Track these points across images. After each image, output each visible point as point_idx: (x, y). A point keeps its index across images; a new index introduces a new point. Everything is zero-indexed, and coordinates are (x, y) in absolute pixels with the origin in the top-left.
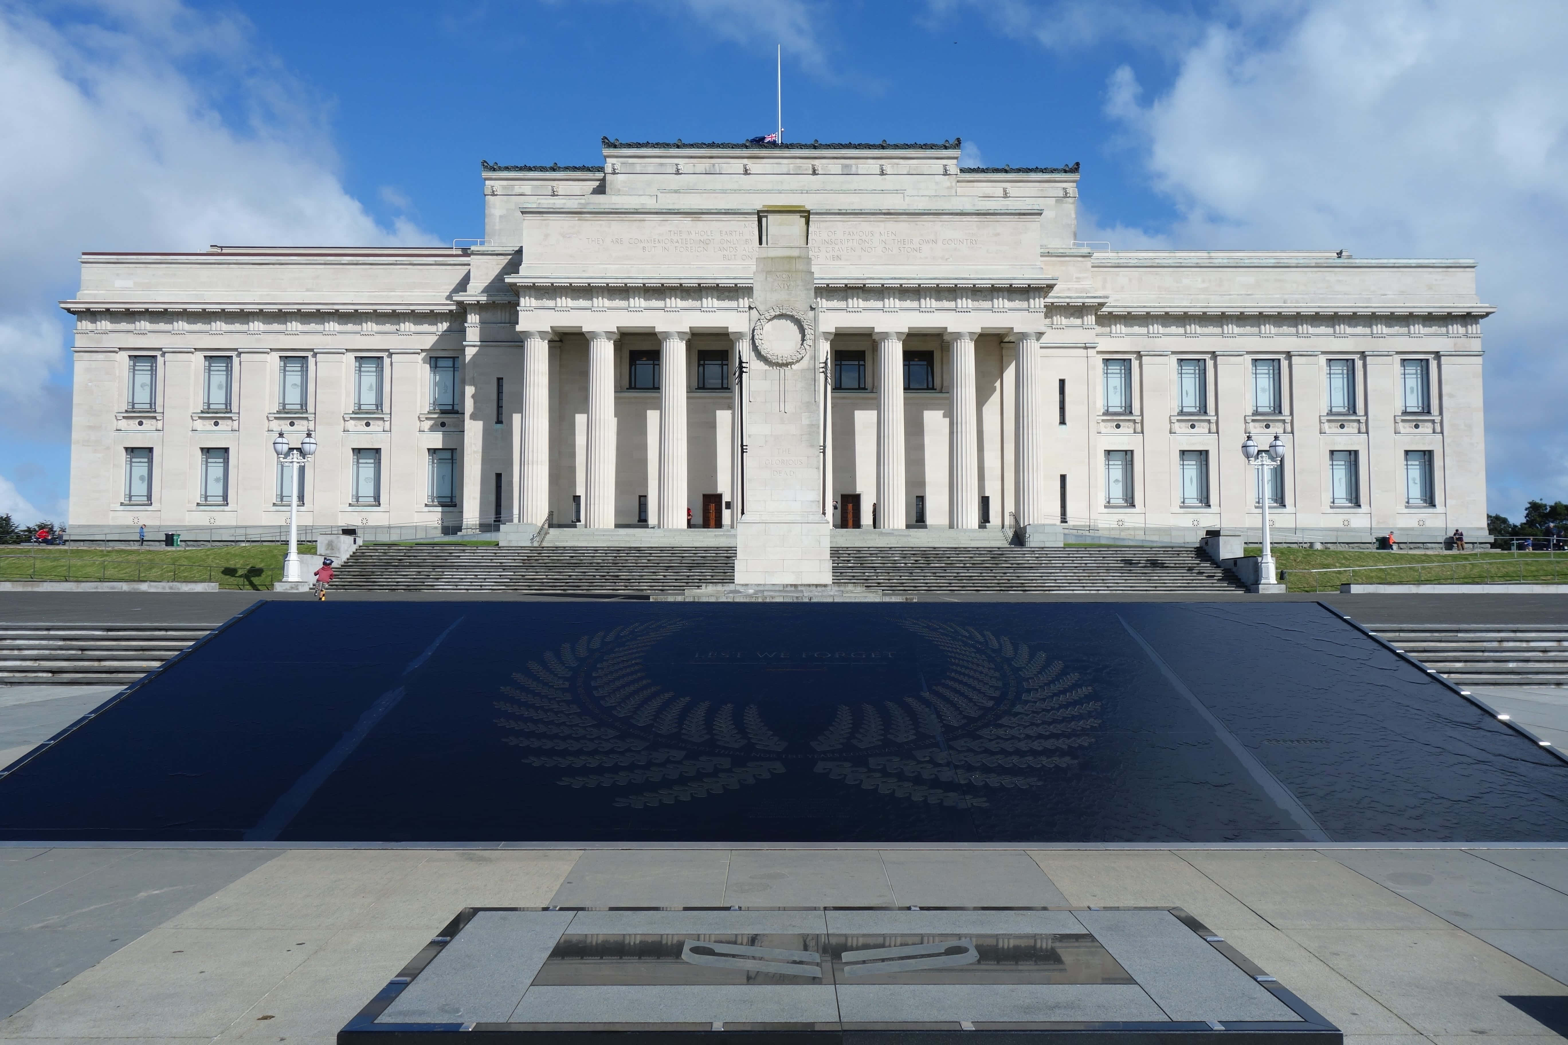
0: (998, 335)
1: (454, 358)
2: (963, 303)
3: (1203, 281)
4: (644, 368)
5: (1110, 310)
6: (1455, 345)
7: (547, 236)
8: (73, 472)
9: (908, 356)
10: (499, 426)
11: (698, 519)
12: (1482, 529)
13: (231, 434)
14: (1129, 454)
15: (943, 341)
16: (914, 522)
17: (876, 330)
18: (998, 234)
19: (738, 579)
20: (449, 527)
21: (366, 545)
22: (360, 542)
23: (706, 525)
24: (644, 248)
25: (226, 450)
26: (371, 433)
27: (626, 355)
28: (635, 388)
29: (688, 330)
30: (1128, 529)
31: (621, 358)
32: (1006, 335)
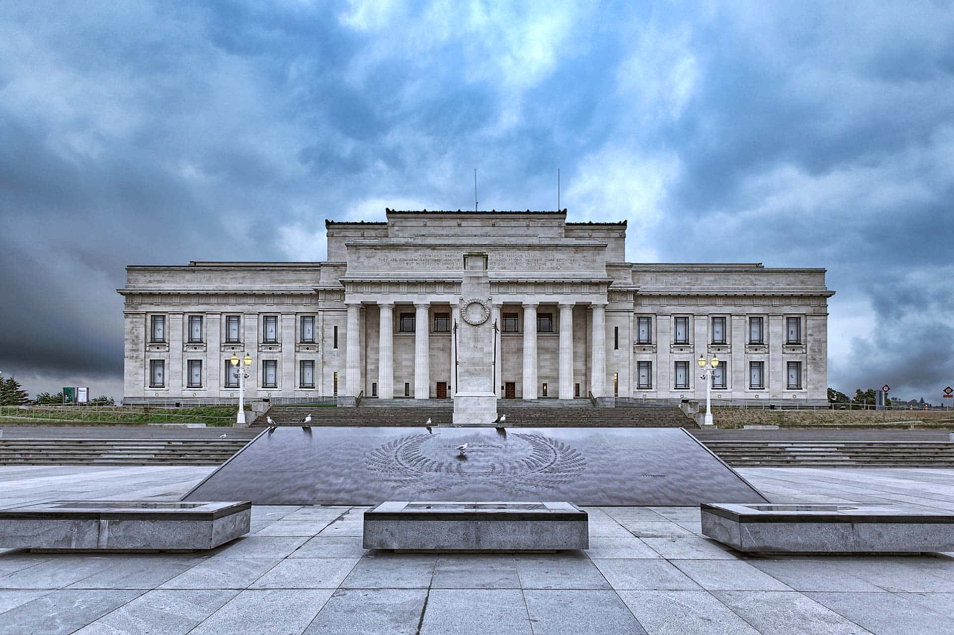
0: (584, 305)
1: (313, 317)
2: (565, 290)
3: (688, 279)
4: (407, 321)
5: (641, 293)
6: (814, 310)
7: (359, 257)
8: (125, 371)
9: (539, 315)
10: (336, 349)
11: (435, 395)
12: (825, 400)
13: (203, 354)
14: (650, 363)
15: (557, 308)
16: (542, 396)
17: (523, 303)
18: (585, 257)
19: (454, 423)
20: (311, 398)
21: (274, 406)
22: (271, 405)
23: (439, 397)
24: (407, 264)
25: (201, 361)
26: (272, 352)
27: (399, 315)
28: (403, 331)
29: (429, 303)
30: (648, 399)
31: (396, 317)
32: (588, 306)
